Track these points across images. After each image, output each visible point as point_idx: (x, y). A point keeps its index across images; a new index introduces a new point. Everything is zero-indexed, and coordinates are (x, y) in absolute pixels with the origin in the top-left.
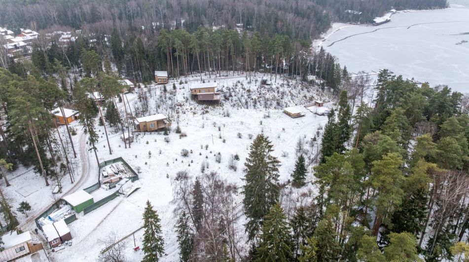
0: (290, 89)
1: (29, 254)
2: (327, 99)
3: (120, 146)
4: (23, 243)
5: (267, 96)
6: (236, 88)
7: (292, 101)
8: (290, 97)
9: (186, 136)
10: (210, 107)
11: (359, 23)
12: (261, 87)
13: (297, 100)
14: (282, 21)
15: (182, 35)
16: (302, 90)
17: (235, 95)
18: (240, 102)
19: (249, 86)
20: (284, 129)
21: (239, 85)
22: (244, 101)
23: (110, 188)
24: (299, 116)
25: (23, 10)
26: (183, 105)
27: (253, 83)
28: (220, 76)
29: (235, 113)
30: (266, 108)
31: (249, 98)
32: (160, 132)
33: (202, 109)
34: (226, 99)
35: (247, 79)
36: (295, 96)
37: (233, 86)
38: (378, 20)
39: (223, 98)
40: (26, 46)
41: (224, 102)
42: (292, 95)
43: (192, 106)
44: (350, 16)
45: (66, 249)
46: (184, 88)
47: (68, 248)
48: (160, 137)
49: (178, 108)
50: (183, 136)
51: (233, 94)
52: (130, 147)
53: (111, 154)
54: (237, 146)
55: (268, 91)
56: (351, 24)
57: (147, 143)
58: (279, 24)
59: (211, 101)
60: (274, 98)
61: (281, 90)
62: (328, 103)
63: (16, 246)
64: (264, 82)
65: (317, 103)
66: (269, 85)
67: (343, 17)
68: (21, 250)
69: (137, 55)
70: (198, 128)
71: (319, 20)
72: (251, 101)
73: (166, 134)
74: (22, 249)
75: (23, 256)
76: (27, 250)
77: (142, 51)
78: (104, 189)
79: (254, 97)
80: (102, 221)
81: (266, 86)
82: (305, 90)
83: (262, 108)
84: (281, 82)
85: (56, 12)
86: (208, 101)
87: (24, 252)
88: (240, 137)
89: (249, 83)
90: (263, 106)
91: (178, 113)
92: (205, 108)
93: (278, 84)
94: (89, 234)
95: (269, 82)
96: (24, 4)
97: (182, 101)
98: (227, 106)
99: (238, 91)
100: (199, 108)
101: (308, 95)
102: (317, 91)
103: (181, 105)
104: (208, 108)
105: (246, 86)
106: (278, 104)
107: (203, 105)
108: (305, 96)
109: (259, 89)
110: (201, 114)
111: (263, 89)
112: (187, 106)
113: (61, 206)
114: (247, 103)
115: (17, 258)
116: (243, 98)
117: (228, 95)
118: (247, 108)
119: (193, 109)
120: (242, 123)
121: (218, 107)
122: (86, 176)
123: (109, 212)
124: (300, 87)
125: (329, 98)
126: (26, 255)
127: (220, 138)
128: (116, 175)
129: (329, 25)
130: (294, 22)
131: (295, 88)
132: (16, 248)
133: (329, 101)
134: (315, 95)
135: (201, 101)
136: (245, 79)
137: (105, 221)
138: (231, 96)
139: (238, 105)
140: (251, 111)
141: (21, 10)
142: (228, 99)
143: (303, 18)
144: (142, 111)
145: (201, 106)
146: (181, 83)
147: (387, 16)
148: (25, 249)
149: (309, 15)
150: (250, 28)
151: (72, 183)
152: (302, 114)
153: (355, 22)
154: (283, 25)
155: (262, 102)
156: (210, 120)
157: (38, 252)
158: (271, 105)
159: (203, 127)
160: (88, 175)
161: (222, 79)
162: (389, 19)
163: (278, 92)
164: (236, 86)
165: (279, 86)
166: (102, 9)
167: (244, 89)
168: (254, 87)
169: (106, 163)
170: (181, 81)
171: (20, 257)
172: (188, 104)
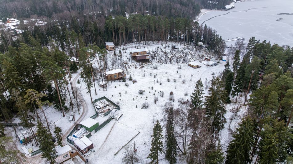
0: (189, 51)
1: (70, 158)
2: (212, 56)
3: (100, 90)
4: (67, 152)
5: (177, 56)
6: (158, 51)
7: (191, 58)
8: (190, 56)
9: (136, 82)
10: (144, 64)
11: (216, 9)
12: (173, 50)
13: (194, 57)
14: (174, 9)
15: (123, 19)
16: (196, 51)
17: (158, 56)
18: (162, 60)
19: (165, 50)
20: (192, 75)
21: (160, 50)
22: (163, 59)
23: (105, 116)
24: (198, 67)
25: (6, 6)
26: (128, 63)
27: (167, 47)
28: (145, 44)
29: (160, 67)
30: (177, 63)
31: (166, 57)
32: (121, 80)
33: (140, 65)
34: (153, 58)
35: (163, 46)
36: (193, 55)
37: (156, 50)
38: (228, 7)
39: (151, 58)
40: (15, 29)
41: (152, 60)
42: (191, 55)
43: (133, 64)
44: (211, 5)
45: (92, 154)
46: (126, 52)
47: (93, 154)
48: (122, 83)
49: (125, 65)
50: (135, 82)
51: (157, 55)
52: (106, 90)
53: (96, 95)
54: (169, 86)
55: (177, 52)
56: (211, 10)
57: (116, 87)
58: (173, 11)
59: (145, 60)
60: (181, 57)
61: (185, 51)
62: (212, 59)
63: (64, 154)
64: (174, 47)
65: (206, 58)
66: (177, 49)
67: (207, 5)
68: (66, 157)
69: (94, 32)
70: (141, 77)
71: (194, 8)
72: (168, 59)
73: (124, 81)
74: (67, 155)
75: (67, 160)
76: (69, 157)
77: (96, 30)
78: (101, 116)
79: (169, 56)
80: (108, 136)
81: (176, 50)
82: (198, 51)
83: (175, 63)
84: (183, 47)
85: (29, 7)
86: (143, 60)
87: (68, 158)
88: (169, 81)
89: (165, 48)
90: (175, 62)
91: (126, 68)
92: (142, 64)
93: (182, 48)
94: (103, 144)
95: (176, 47)
96: (6, 2)
97: (127, 61)
98: (154, 63)
99: (159, 53)
100: (138, 64)
101: (201, 54)
102: (205, 51)
103: (126, 63)
104: (143, 64)
105: (163, 50)
106: (184, 60)
107: (139, 62)
108: (199, 55)
109: (171, 52)
110: (140, 68)
111: (173, 51)
112: (130, 64)
113: (78, 128)
114: (165, 60)
115: (64, 162)
116: (163, 57)
117: (153, 56)
118: (166, 63)
119: (134, 65)
120: (166, 73)
121: (148, 64)
122: (86, 109)
123: (110, 130)
124: (195, 50)
125: (212, 55)
126: (69, 159)
127: (158, 82)
128: (105, 108)
129: (200, 11)
130: (181, 10)
131: (192, 50)
132: (63, 155)
133: (213, 58)
134: (204, 54)
135: (138, 60)
136: (161, 45)
137: (109, 135)
138: (155, 56)
139: (160, 61)
140: (169, 65)
141: (5, 6)
142: (154, 58)
143: (186, 7)
144: (104, 68)
145: (139, 63)
146: (123, 49)
147: (232, 5)
148: (68, 156)
149: (188, 5)
150: (154, 14)
151: (79, 114)
152: (200, 66)
153: (214, 8)
154: (175, 12)
155: (175, 60)
156: (146, 71)
157: (75, 157)
158: (180, 61)
159: (144, 76)
160: (87, 109)
161: (147, 46)
162: (234, 6)
163: (183, 53)
164: (157, 50)
165: (183, 49)
166: (60, 4)
167: (163, 52)
168: (168, 50)
169: (96, 101)
170: (123, 48)
171: (65, 161)
172: (130, 62)
